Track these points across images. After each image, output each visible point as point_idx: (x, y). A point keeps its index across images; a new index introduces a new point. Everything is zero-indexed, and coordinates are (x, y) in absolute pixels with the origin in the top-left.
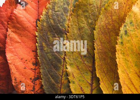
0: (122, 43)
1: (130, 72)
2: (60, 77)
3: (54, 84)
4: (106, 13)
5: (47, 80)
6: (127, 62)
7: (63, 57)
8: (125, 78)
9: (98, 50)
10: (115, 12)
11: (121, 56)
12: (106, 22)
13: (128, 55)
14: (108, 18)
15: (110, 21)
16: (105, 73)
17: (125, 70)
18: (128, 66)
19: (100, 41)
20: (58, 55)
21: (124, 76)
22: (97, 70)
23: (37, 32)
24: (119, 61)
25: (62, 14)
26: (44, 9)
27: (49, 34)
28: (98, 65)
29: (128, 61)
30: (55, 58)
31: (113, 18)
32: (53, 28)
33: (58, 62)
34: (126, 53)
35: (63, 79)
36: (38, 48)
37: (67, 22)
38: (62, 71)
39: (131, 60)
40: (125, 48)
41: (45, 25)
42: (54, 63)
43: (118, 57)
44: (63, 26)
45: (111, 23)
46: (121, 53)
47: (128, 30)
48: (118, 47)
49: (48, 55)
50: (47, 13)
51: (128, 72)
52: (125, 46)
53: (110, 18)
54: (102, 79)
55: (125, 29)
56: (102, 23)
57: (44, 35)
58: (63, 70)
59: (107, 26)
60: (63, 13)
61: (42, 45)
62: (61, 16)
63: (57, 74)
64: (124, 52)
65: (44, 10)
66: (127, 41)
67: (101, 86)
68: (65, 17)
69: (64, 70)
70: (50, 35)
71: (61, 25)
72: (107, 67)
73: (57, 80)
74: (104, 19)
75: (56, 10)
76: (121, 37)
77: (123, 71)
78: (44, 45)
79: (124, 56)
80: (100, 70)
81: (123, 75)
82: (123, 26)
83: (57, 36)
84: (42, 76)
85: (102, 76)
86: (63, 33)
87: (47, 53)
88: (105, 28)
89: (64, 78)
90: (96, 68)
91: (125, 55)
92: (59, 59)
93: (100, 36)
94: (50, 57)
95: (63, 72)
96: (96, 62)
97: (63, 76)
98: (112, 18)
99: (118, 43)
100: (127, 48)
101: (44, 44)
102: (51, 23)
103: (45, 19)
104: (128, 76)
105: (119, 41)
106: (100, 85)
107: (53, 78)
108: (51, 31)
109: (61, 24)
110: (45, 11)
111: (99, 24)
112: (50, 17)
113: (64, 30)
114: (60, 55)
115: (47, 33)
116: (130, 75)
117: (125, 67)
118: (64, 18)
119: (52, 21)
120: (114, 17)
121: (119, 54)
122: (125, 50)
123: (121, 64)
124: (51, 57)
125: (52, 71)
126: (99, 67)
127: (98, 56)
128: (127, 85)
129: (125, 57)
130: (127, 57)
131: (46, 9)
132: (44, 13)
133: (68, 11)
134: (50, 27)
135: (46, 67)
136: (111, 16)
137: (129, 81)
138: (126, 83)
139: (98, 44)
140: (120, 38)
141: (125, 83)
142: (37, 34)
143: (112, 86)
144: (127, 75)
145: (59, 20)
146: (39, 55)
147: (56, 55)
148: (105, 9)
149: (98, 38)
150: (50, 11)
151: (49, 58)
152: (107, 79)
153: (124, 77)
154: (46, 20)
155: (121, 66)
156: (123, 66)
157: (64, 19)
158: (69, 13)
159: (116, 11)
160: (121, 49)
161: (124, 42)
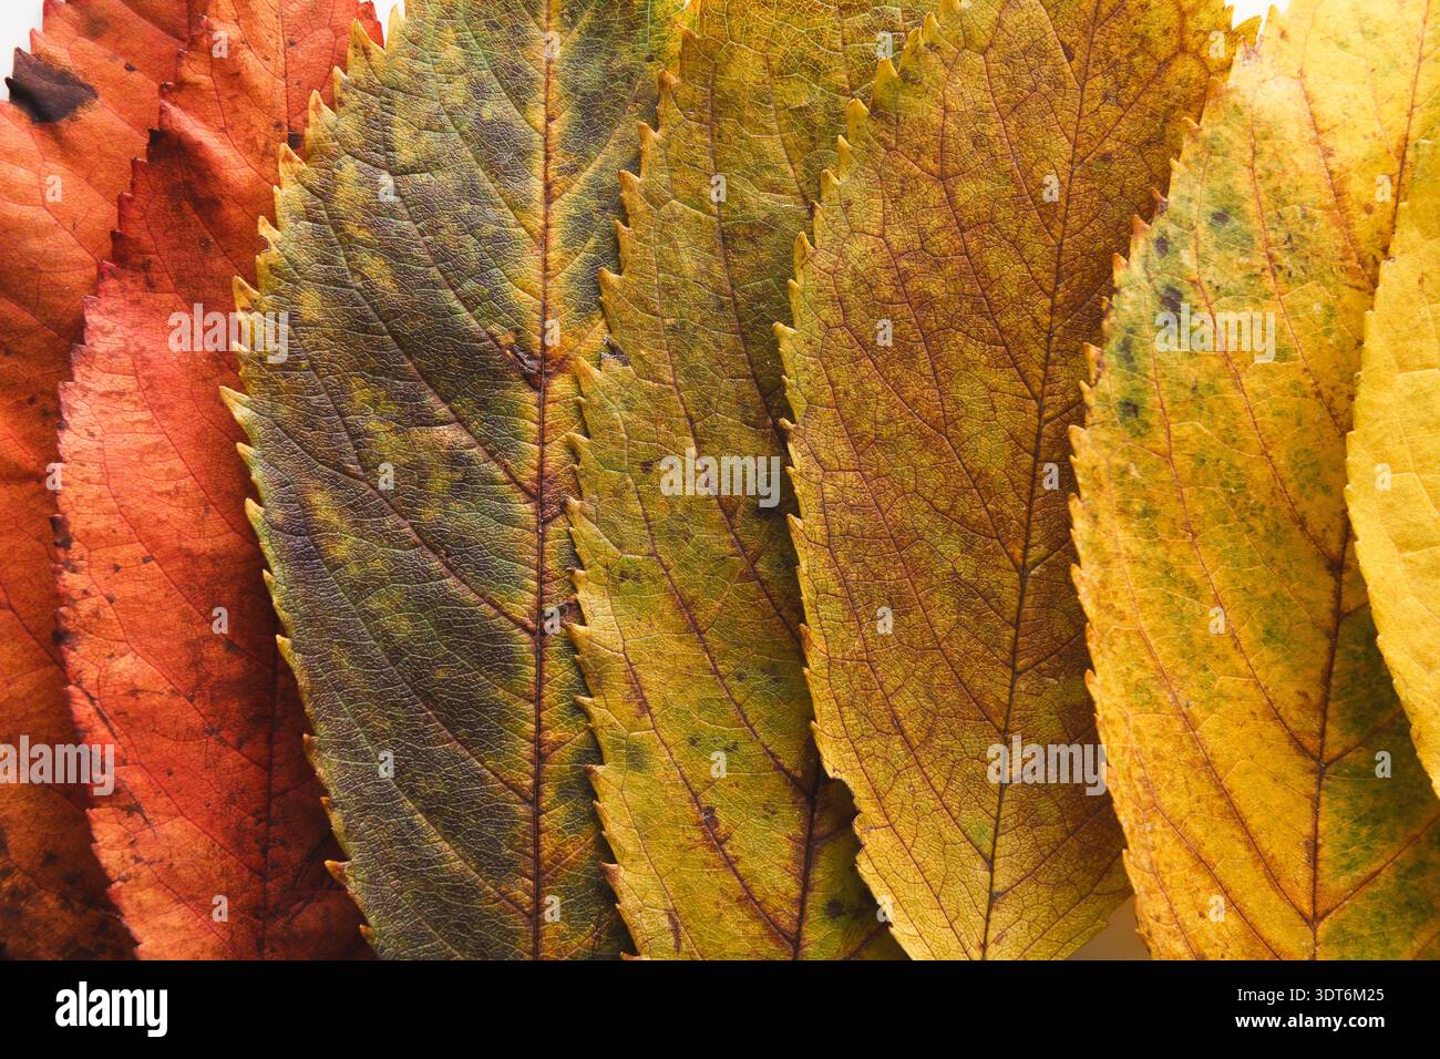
0: (1131, 408)
1: (1213, 700)
2: (522, 810)
3: (463, 890)
4: (889, 149)
5: (398, 853)
6: (1179, 594)
7: (522, 605)
8: (1158, 756)
9: (824, 507)
10: (977, 140)
11: (1123, 538)
12: (899, 236)
13: (1189, 530)
14: (909, 202)
15: (936, 222)
16: (907, 741)
17: (1163, 676)
18: (1188, 638)
19: (849, 425)
20: (472, 597)
21: (1148, 732)
22: (823, 708)
23: (240, 388)
24: (1104, 584)
25: (472, 192)
26: (288, 158)
27: (361, 395)
28: (830, 662)
29: (1193, 590)
30: (445, 626)
31: (961, 200)
32: (396, 337)
33: (481, 662)
34: (1172, 509)
35: (545, 821)
36: (264, 542)
37: (530, 265)
38: (526, 749)
39: (1217, 579)
40: (1167, 457)
41: (317, 316)
42: (441, 675)
43: (1096, 547)
44: (488, 303)
45: (942, 242)
46: (1123, 511)
47: (1194, 283)
48: (1090, 447)
49: (375, 605)
50: (323, 193)
51: (1191, 694)
52: (1162, 436)
53: (935, 194)
54: (878, 797)
55: (1167, 278)
56: (857, 248)
57: (317, 410)
58: (537, 741)
59: (903, 277)
60: (472, 176)
61: (306, 508)
62: (466, 208)
63: (482, 779)
64: (1148, 499)
65: (283, 168)
66: (1185, 394)
67: (865, 868)
68: (497, 217)
69: (551, 736)
70: (375, 402)
71: (470, 302)
72: (926, 682)
73: (492, 841)
74: (872, 212)
75: (405, 156)
76: (1126, 347)
77: (1138, 687)
78: (321, 515)
79: (1152, 535)
80: (852, 704)
81: (1141, 721)
82: (1140, 247)
83: (442, 411)
84: (336, 819)
85: (877, 769)
86: (497, 378)
87: (360, 589)
88: (887, 292)
89: (556, 815)
90: (814, 690)
91: (1163, 527)
92: (493, 638)
93: (842, 375)
94: (403, 628)
95: (540, 758)
96: (813, 631)
97: (549, 793)
98: (951, 197)
99: (1096, 412)
100: (1178, 458)
101: (323, 505)
102: (369, 291)
103: (303, 258)
104: (1195, 740)
105: (1106, 386)
106: (861, 858)
107: (451, 831)
108: (379, 371)
109: (469, 286)
110: (299, 178)
111: (824, 260)
112: (351, 228)
113: (507, 338)
114: (492, 593)
115: (339, 394)
116: (1208, 725)
117: (1162, 651)
118: (491, 229)
119: (375, 267)
120: (966, 191)
121: (1104, 517)
122: (1164, 475)
123: (1121, 616)
124: (405, 624)
125: (431, 765)
126: (840, 679)
127: (826, 576)
128: (1176, 826)
129: (1160, 550)
130: (1180, 547)
131: (306, 158)
132: (288, 194)
133: (524, 154)
134: (361, 325)
135: (363, 723)
136: (942, 178)
137: (1202, 787)
138: (1167, 800)
139: (823, 455)
140: (1111, 359)
141: (1155, 806)
142: (241, 413)
143: (979, 864)
144: (1178, 726)
145: (441, 256)
146: (282, 614)
147: (450, 600)
148: (877, 110)
149: (826, 397)
150: (350, 169)
151: (386, 636)
152: (927, 801)
153: (1151, 745)
154: (316, 267)
155: (1121, 640)
156: (1140, 633)
157: (496, 239)
158: (538, 170)
159: (991, 132)
160: (1125, 472)
161: (1151, 400)
